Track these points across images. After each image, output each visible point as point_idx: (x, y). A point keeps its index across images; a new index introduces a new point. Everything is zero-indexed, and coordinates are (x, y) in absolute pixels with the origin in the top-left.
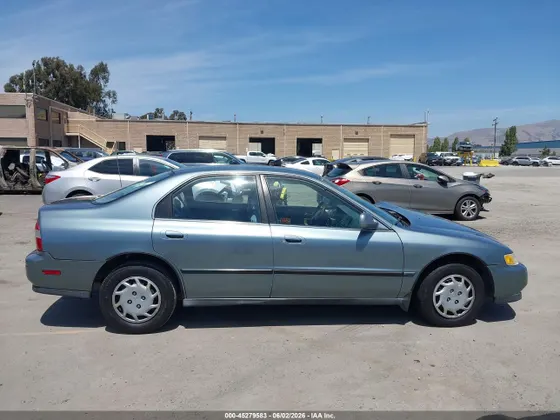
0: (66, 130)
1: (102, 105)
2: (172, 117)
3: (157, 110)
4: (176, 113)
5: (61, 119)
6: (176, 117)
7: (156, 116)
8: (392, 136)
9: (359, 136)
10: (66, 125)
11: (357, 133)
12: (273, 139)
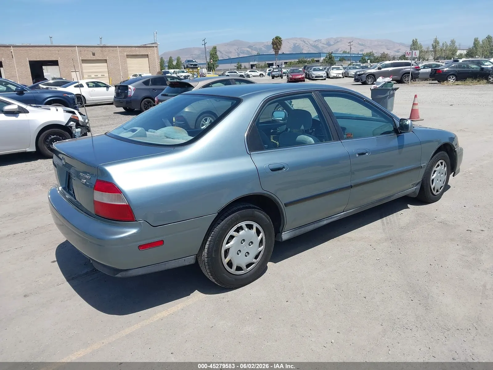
8: (128, 56)
9: (96, 57)
11: (94, 54)
12: (57, 61)
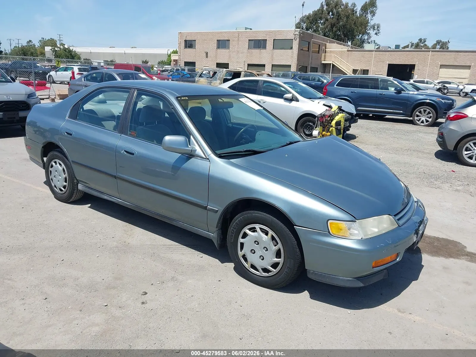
0: (323, 58)
1: (366, 37)
2: (434, 47)
3: (420, 40)
4: (438, 42)
5: (320, 50)
6: (438, 47)
7: (417, 46)
10: (323, 54)
